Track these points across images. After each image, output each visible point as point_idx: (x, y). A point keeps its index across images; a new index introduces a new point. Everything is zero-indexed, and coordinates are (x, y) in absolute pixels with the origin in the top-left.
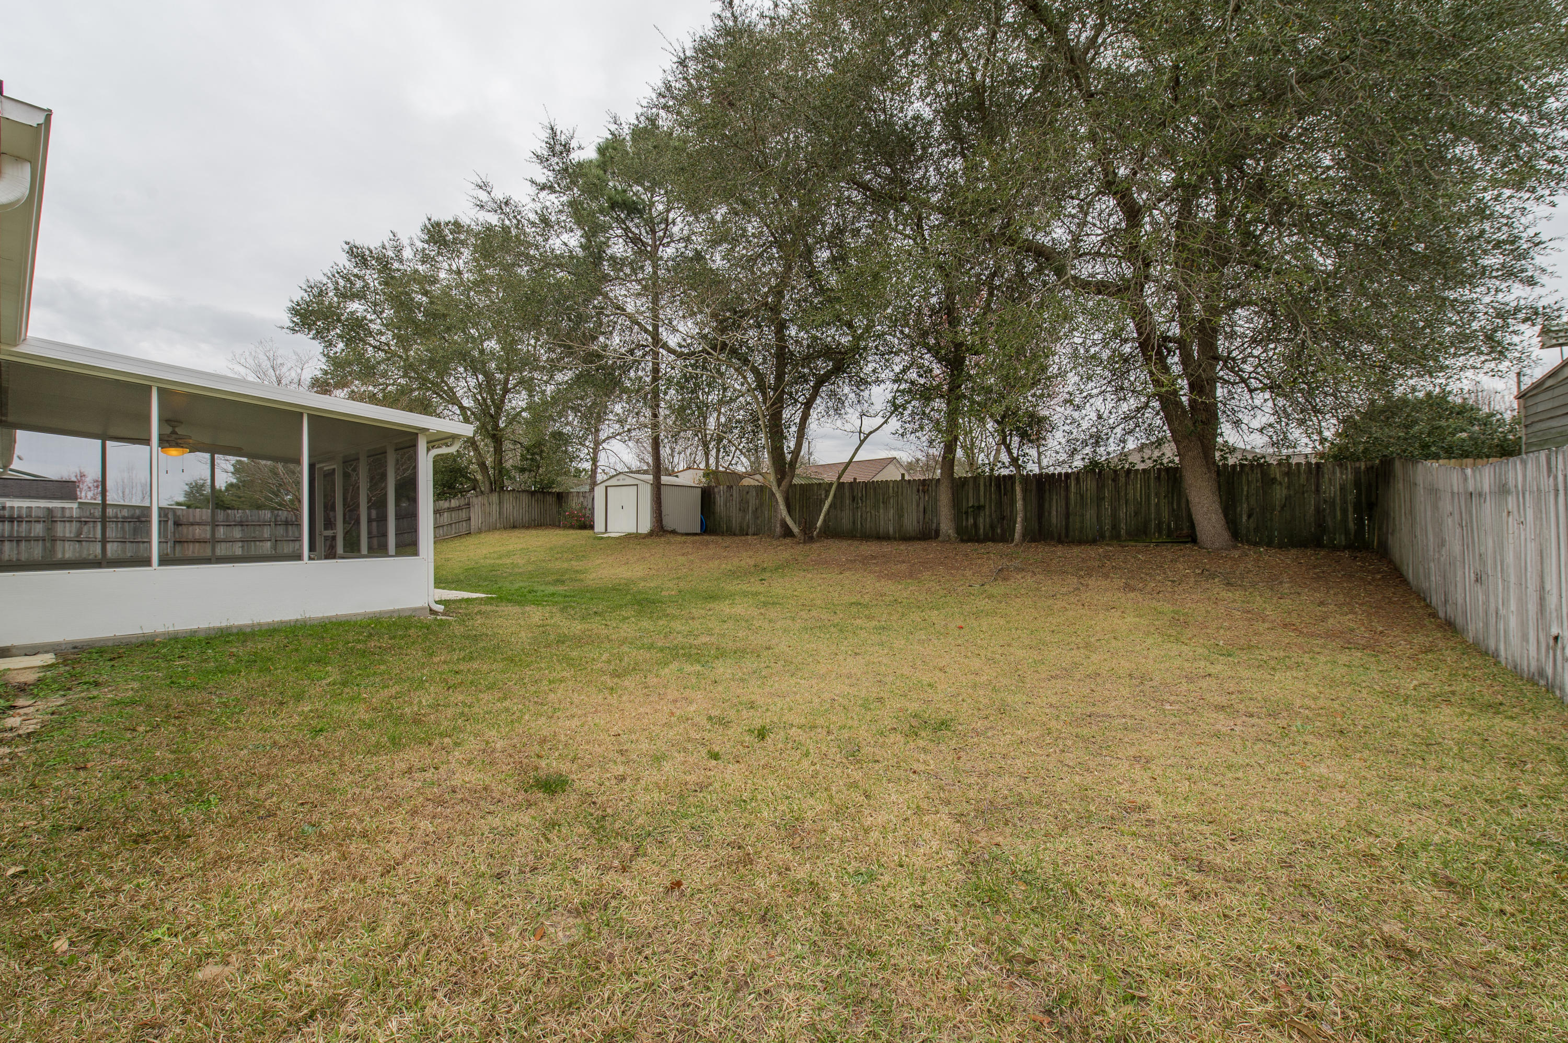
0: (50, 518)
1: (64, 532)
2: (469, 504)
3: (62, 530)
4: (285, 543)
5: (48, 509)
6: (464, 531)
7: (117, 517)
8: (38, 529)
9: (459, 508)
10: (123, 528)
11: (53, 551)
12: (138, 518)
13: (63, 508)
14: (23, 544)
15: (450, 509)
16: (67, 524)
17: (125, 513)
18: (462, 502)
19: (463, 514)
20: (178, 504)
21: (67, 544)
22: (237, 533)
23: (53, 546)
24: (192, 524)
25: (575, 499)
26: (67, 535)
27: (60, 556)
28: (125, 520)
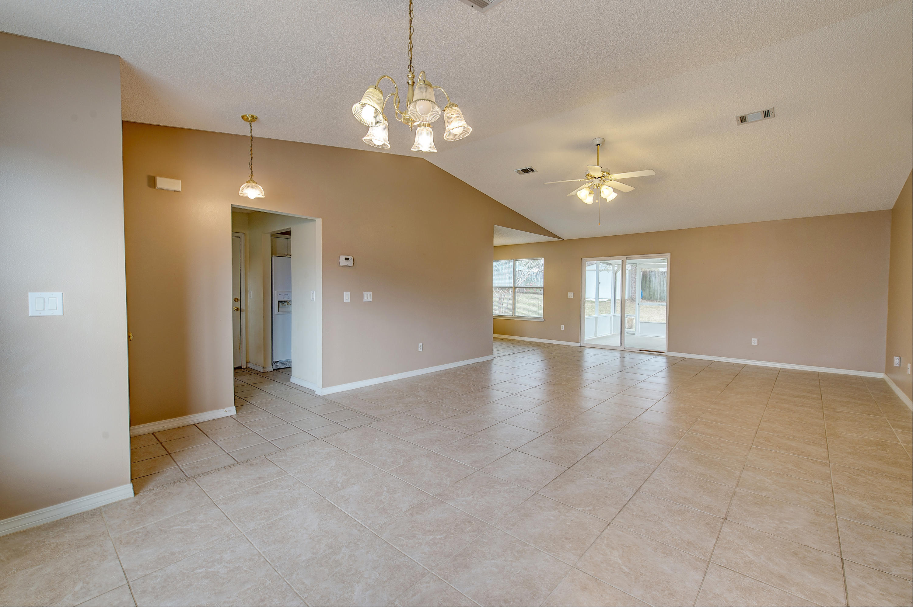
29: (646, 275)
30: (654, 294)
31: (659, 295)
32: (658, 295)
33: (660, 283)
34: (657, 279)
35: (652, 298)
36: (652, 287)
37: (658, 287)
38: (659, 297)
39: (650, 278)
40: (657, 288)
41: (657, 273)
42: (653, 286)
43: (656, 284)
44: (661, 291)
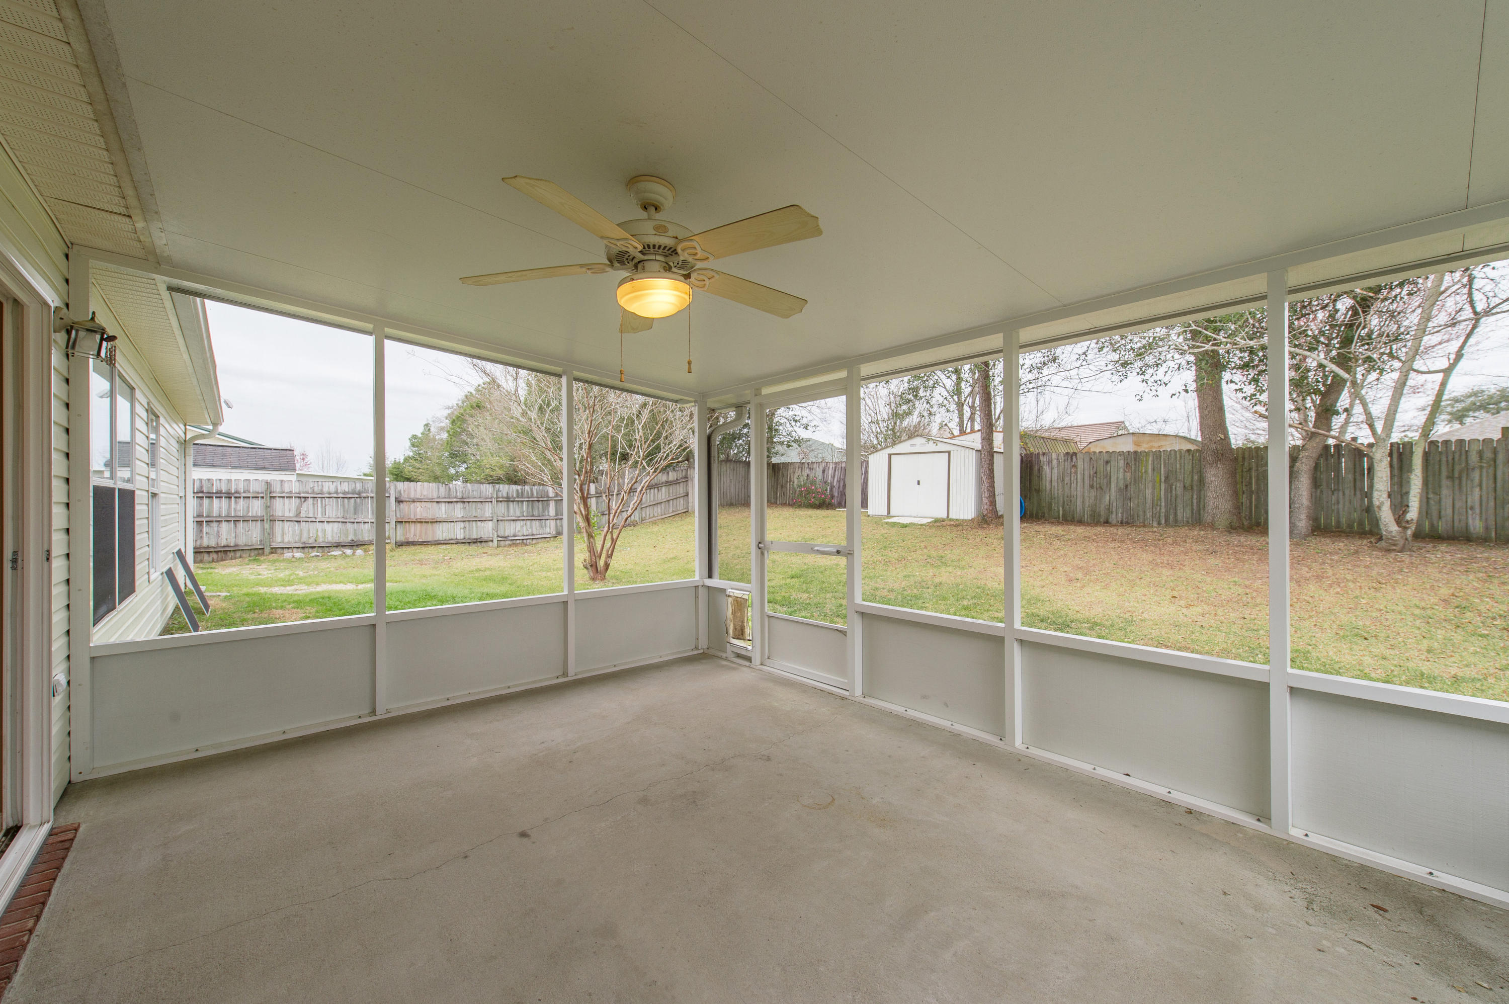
0: (269, 494)
1: (283, 510)
2: (686, 477)
3: (285, 508)
4: (507, 523)
5: (268, 483)
6: (681, 509)
7: (337, 492)
8: (257, 508)
9: (676, 482)
10: (343, 505)
11: (271, 533)
12: (359, 493)
13: (282, 481)
14: (241, 525)
15: (668, 483)
16: (287, 500)
17: (345, 487)
18: (680, 475)
19: (680, 489)
20: (365, 475)
21: (286, 524)
22: (458, 511)
23: (272, 528)
24: (414, 501)
25: (798, 472)
26: (287, 514)
27: (279, 539)
28: (346, 497)
29: (1032, 463)
30: (1050, 504)
31: (1061, 508)
32: (1058, 508)
33: (1063, 480)
34: (1055, 471)
35: (1046, 515)
36: (1046, 491)
37: (1058, 490)
38: (1061, 513)
39: (1039, 470)
40: (1056, 492)
41: (1054, 456)
42: (1048, 488)
43: (1055, 484)
44: (1066, 498)
